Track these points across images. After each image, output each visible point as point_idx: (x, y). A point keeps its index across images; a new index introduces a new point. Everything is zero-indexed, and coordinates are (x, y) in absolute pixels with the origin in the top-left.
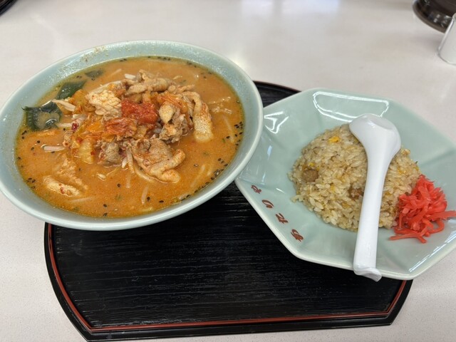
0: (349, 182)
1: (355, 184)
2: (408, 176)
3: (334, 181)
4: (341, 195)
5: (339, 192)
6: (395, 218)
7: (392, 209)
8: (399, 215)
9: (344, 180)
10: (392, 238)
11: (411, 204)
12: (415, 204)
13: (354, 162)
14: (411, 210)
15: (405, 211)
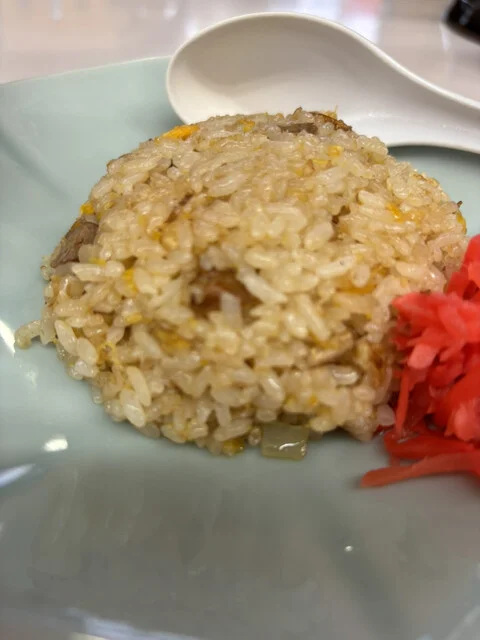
0: (188, 244)
1: (213, 251)
2: (431, 236)
3: (139, 250)
4: (157, 301)
5: (152, 290)
6: (383, 390)
7: (364, 351)
8: (397, 381)
9: (169, 241)
10: (373, 479)
11: (440, 327)
12: (459, 322)
13: (219, 177)
14: (443, 349)
15: (421, 357)
